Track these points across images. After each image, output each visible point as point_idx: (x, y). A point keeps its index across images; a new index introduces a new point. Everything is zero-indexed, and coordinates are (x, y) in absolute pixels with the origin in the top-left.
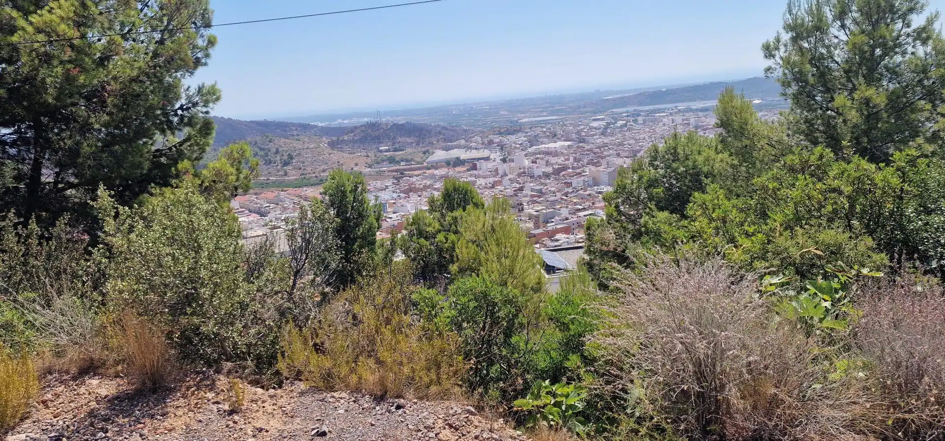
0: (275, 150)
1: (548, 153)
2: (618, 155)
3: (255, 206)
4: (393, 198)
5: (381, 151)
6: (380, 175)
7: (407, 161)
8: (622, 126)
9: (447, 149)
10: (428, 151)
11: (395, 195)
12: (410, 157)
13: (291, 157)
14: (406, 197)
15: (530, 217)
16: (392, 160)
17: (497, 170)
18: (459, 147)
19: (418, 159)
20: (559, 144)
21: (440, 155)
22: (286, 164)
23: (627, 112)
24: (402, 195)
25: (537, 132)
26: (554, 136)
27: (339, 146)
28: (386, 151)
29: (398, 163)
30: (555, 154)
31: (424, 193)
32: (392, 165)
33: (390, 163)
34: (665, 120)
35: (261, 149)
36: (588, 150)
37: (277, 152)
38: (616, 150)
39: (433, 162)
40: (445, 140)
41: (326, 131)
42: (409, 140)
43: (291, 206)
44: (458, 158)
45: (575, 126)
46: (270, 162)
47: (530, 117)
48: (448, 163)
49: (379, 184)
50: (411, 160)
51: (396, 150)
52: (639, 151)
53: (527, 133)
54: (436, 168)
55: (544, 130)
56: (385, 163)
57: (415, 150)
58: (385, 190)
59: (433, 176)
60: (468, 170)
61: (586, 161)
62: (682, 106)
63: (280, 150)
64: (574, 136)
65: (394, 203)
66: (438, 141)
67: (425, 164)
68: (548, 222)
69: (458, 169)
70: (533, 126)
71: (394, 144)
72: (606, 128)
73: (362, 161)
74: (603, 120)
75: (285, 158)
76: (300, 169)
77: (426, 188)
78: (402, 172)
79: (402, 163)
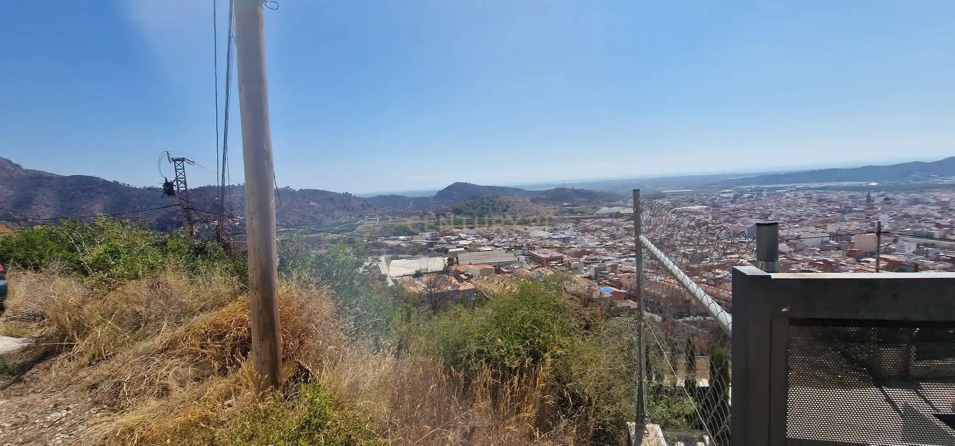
0: (498, 202)
1: (690, 212)
2: (751, 217)
3: (486, 233)
4: (573, 235)
5: (564, 206)
6: (563, 220)
7: (582, 212)
8: (749, 197)
9: (610, 207)
10: (596, 207)
11: (575, 233)
12: (582, 211)
13: (508, 207)
14: (582, 235)
15: (685, 255)
16: (571, 212)
17: (650, 221)
18: (617, 206)
19: (589, 212)
20: (697, 207)
21: (604, 210)
22: (505, 211)
23: (751, 188)
24: (580, 233)
25: (678, 199)
26: (692, 202)
27: (537, 202)
28: (568, 206)
29: (576, 213)
30: (696, 213)
31: (595, 233)
32: (571, 215)
33: (570, 213)
34: (788, 194)
35: (492, 201)
36: (723, 212)
37: (500, 203)
38: (749, 213)
39: (601, 214)
40: (608, 201)
41: (530, 193)
42: (583, 200)
43: (507, 235)
44: (618, 213)
45: (707, 196)
46: (496, 209)
47: (669, 190)
48: (611, 216)
49: (563, 226)
50: (585, 212)
51: (574, 206)
52: (769, 215)
53: (670, 199)
54: (603, 218)
55: (684, 197)
56: (567, 213)
57: (587, 207)
58: (568, 229)
59: (601, 223)
60: (625, 221)
61: (722, 219)
62: (800, 186)
63: (502, 202)
64: (708, 202)
65: (575, 238)
66: (603, 201)
67: (594, 215)
68: (702, 260)
69: (620, 220)
70: (673, 195)
71: (573, 202)
72: (735, 197)
73: (552, 211)
74: (730, 193)
75: (505, 207)
76: (513, 214)
77: (596, 230)
78: (578, 220)
79: (578, 214)
